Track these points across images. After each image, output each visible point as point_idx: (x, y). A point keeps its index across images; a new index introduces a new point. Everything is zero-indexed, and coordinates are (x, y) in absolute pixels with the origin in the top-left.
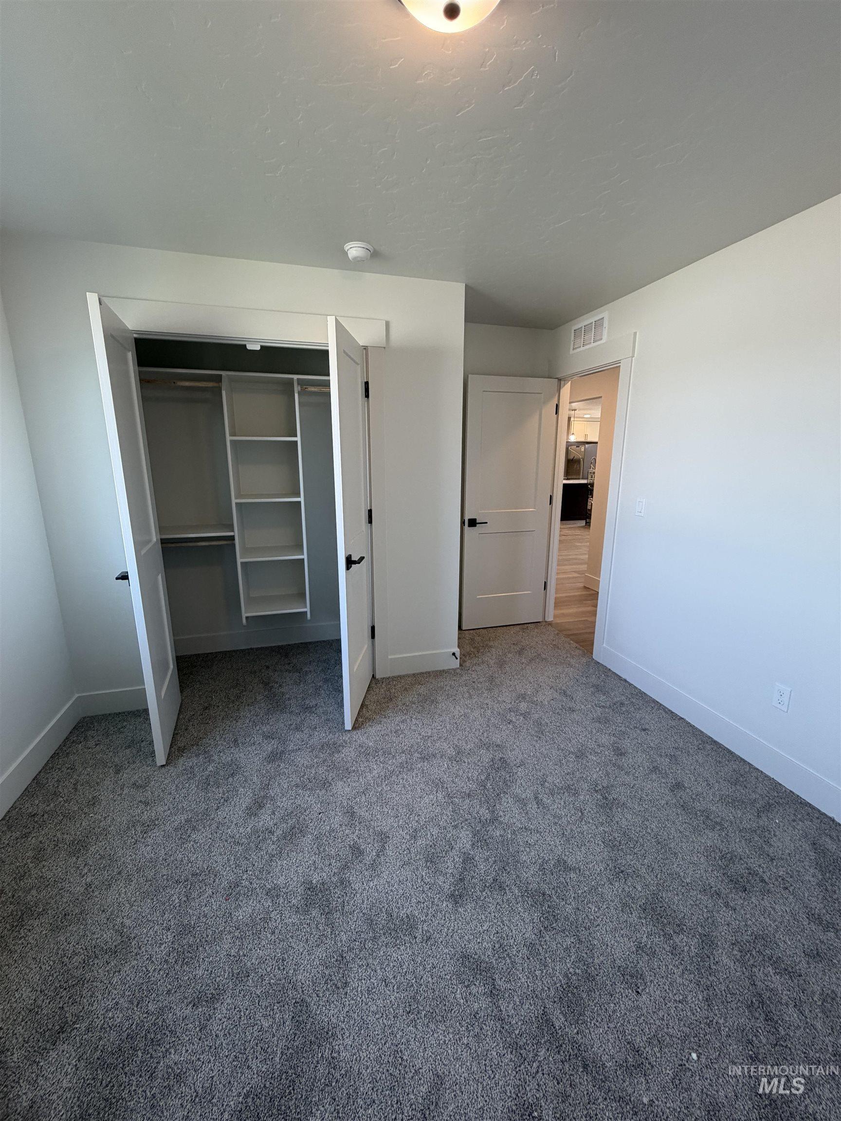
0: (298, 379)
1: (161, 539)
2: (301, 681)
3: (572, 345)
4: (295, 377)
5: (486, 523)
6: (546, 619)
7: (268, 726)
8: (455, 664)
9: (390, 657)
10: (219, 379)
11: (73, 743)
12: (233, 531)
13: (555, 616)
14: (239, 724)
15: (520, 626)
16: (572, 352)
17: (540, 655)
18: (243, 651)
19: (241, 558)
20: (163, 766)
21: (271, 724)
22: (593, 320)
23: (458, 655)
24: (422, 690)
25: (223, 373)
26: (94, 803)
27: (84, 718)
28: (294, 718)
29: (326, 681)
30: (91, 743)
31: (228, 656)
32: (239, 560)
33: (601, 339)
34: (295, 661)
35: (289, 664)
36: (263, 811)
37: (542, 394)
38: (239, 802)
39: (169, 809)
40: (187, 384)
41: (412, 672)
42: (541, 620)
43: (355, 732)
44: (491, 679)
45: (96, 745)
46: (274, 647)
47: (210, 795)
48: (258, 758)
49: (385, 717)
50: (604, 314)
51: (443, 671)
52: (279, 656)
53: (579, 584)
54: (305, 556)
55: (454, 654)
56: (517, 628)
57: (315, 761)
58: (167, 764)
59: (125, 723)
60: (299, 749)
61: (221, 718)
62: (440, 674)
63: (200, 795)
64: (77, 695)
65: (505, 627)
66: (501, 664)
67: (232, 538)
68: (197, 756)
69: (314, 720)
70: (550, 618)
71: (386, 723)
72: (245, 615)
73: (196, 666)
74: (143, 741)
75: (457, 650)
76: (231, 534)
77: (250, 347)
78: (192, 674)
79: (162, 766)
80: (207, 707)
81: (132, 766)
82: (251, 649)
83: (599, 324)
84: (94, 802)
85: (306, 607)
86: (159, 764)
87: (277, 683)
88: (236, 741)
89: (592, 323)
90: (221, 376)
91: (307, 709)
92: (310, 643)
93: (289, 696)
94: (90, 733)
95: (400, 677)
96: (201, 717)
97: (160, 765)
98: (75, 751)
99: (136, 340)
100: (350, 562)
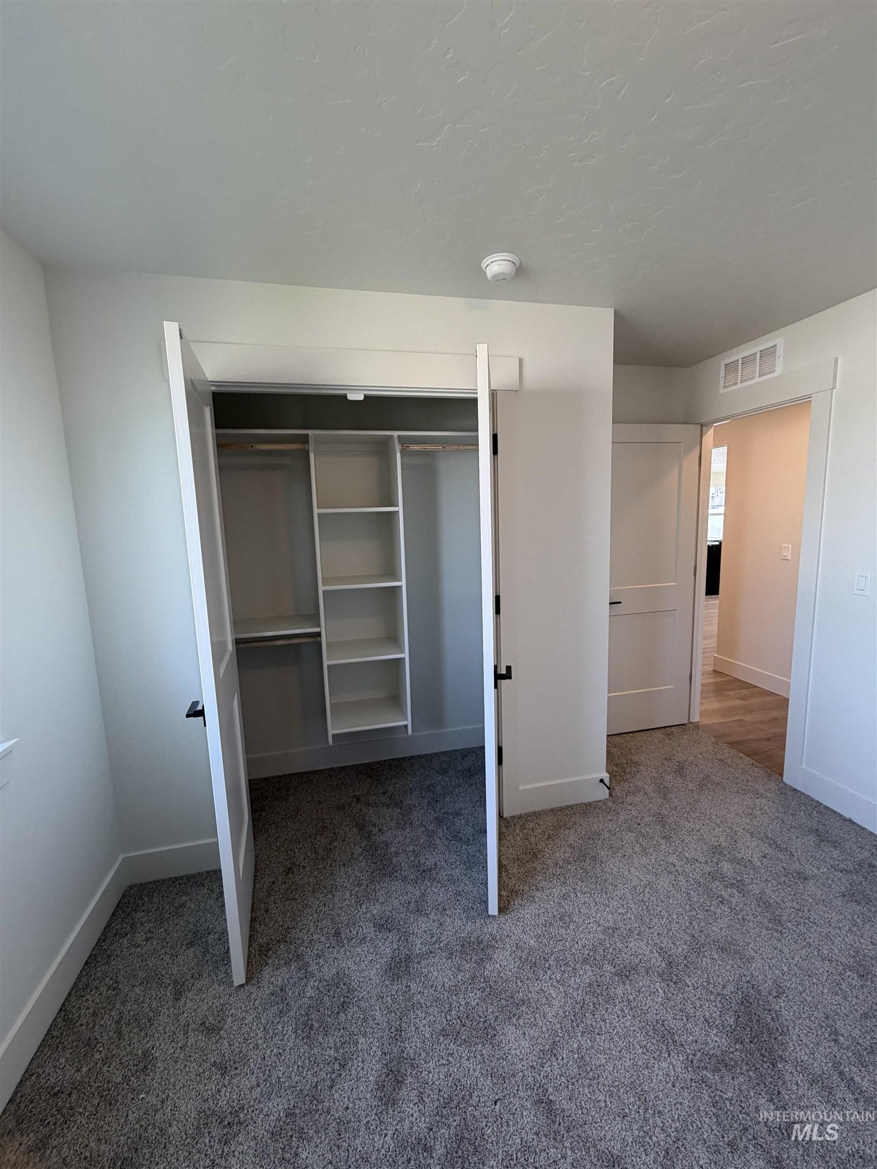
0: (399, 436)
1: (236, 640)
2: (406, 823)
3: (722, 381)
4: (396, 434)
5: (620, 603)
6: (692, 720)
7: (378, 906)
8: (603, 793)
9: (521, 788)
10: (305, 439)
11: (115, 935)
12: (319, 626)
13: (702, 715)
14: (336, 900)
15: (663, 731)
16: (722, 391)
17: (708, 776)
18: (322, 772)
19: (328, 660)
20: (242, 985)
21: (380, 901)
22: (757, 349)
23: (607, 781)
24: (572, 837)
25: (310, 432)
26: (146, 1067)
27: (131, 887)
28: (410, 888)
29: (439, 821)
30: (140, 937)
31: (305, 778)
32: (326, 663)
33: (774, 371)
34: (391, 788)
35: (384, 793)
36: (403, 1092)
37: (682, 444)
38: (363, 1068)
39: (258, 1085)
40: (267, 447)
41: (550, 807)
42: (686, 722)
43: (502, 919)
44: (661, 820)
45: (147, 940)
46: (360, 765)
47: (316, 1050)
48: (375, 970)
49: (538, 890)
50: (778, 340)
51: (590, 804)
52: (369, 780)
53: (707, 667)
54: (406, 655)
55: (602, 781)
56: (659, 734)
57: (460, 977)
58: (248, 980)
59: (184, 898)
60: (431, 952)
61: (310, 889)
62: (586, 809)
63: (302, 1050)
64: (122, 857)
65: (643, 732)
66: (665, 793)
67: (319, 634)
68: (288, 963)
69: (437, 894)
70: (695, 718)
71: (541, 900)
72: (331, 732)
73: (267, 797)
74: (209, 934)
75: (605, 776)
76: (317, 630)
77: (351, 397)
78: (264, 810)
79: (239, 986)
80: (290, 869)
81: (199, 984)
82: (332, 769)
83: (771, 352)
84: (145, 1063)
85: (406, 719)
86: (236, 984)
87: (374, 825)
88: (337, 934)
89: (756, 353)
90: (307, 435)
91: (425, 873)
92: (404, 759)
93: (395, 849)
94: (139, 915)
95: (538, 814)
96: (284, 886)
97: (238, 985)
98: (119, 952)
99: (215, 394)
100: (498, 677)
